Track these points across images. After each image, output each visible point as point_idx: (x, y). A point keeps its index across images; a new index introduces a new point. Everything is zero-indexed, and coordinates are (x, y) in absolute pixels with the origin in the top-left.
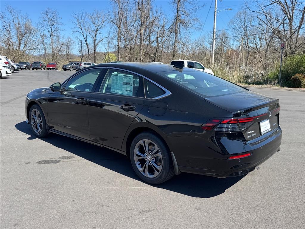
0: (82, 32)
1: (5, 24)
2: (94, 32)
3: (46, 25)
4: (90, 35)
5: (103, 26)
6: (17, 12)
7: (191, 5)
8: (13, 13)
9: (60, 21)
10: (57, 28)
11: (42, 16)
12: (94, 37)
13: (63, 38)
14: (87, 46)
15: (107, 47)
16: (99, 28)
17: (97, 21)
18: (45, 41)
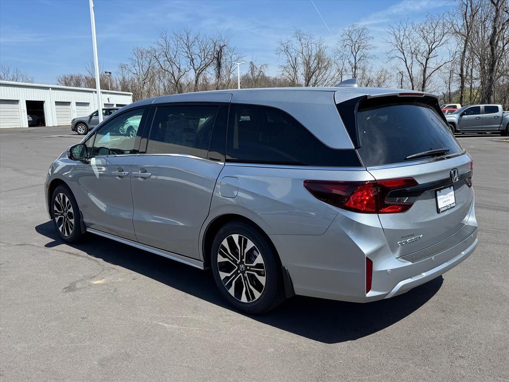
0: (403, 58)
2: (425, 54)
3: (347, 53)
5: (441, 43)
6: (308, 38)
9: (370, 42)
10: (364, 56)
11: (341, 39)
12: (424, 64)
13: (370, 71)
14: (412, 80)
16: (433, 47)
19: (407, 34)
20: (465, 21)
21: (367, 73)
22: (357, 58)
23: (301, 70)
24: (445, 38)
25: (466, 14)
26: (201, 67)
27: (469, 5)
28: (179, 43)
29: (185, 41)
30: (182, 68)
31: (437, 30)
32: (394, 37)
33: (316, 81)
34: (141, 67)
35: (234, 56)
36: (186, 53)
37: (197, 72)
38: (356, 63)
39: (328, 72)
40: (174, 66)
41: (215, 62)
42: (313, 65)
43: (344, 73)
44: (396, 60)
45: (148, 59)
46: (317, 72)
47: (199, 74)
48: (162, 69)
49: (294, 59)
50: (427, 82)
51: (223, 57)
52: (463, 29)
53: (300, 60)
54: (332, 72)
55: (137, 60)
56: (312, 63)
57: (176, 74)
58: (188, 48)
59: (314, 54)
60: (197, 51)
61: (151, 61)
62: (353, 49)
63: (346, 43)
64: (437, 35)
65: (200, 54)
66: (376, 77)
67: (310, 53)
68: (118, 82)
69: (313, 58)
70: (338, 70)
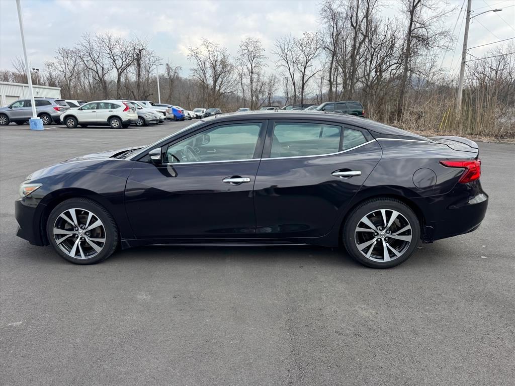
0: (287, 66)
1: (200, 63)
2: (304, 64)
3: (245, 60)
5: (316, 54)
6: (214, 47)
7: (433, 11)
8: (210, 49)
9: (262, 53)
10: (258, 63)
11: (240, 49)
12: (303, 72)
13: (264, 76)
14: (294, 84)
15: (319, 84)
16: (309, 58)
18: (244, 81)
19: (290, 48)
20: (332, 40)
21: (261, 77)
22: (253, 65)
23: (209, 73)
24: (318, 51)
25: (333, 34)
26: (123, 67)
27: (335, 27)
28: (101, 45)
29: (107, 44)
30: (105, 67)
31: (312, 46)
32: (280, 50)
33: (222, 82)
34: (67, 65)
35: (152, 58)
36: (108, 55)
37: (119, 71)
38: (252, 69)
39: (231, 76)
40: (98, 65)
41: (136, 62)
42: (219, 69)
43: (244, 77)
44: (282, 68)
45: (73, 58)
46: (223, 74)
47: (121, 73)
48: (87, 67)
49: (203, 63)
50: (305, 86)
51: (143, 59)
52: (330, 45)
53: (208, 64)
54: (234, 76)
55: (62, 59)
56: (218, 67)
57: (100, 72)
58: (111, 50)
59: (219, 60)
60: (119, 53)
61: (76, 60)
62: (250, 58)
63: (244, 52)
64: (312, 49)
65: (121, 56)
66: (268, 81)
67: (216, 59)
68: (45, 79)
69: (218, 63)
70: (239, 74)
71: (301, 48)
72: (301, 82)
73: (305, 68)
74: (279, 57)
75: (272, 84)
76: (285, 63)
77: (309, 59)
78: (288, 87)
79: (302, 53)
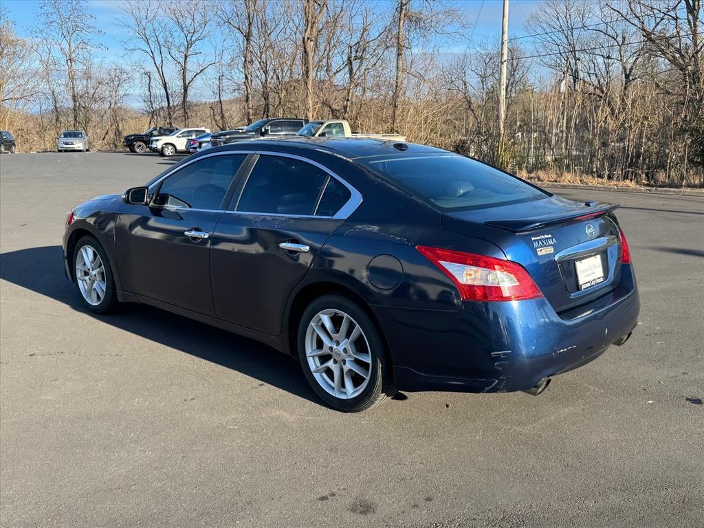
2: (182, 49)
4: (170, 58)
5: (204, 34)
9: (91, 22)
12: (183, 64)
14: (165, 88)
15: (215, 87)
17: (189, 21)
32: (132, 19)
50: (189, 90)
71: (174, 18)
72: (181, 83)
73: (186, 59)
74: (132, 33)
75: (116, 83)
76: (143, 45)
77: (193, 39)
78: (153, 91)
79: (179, 30)
